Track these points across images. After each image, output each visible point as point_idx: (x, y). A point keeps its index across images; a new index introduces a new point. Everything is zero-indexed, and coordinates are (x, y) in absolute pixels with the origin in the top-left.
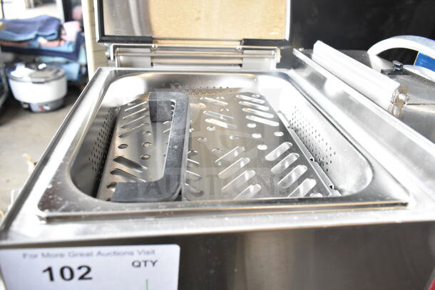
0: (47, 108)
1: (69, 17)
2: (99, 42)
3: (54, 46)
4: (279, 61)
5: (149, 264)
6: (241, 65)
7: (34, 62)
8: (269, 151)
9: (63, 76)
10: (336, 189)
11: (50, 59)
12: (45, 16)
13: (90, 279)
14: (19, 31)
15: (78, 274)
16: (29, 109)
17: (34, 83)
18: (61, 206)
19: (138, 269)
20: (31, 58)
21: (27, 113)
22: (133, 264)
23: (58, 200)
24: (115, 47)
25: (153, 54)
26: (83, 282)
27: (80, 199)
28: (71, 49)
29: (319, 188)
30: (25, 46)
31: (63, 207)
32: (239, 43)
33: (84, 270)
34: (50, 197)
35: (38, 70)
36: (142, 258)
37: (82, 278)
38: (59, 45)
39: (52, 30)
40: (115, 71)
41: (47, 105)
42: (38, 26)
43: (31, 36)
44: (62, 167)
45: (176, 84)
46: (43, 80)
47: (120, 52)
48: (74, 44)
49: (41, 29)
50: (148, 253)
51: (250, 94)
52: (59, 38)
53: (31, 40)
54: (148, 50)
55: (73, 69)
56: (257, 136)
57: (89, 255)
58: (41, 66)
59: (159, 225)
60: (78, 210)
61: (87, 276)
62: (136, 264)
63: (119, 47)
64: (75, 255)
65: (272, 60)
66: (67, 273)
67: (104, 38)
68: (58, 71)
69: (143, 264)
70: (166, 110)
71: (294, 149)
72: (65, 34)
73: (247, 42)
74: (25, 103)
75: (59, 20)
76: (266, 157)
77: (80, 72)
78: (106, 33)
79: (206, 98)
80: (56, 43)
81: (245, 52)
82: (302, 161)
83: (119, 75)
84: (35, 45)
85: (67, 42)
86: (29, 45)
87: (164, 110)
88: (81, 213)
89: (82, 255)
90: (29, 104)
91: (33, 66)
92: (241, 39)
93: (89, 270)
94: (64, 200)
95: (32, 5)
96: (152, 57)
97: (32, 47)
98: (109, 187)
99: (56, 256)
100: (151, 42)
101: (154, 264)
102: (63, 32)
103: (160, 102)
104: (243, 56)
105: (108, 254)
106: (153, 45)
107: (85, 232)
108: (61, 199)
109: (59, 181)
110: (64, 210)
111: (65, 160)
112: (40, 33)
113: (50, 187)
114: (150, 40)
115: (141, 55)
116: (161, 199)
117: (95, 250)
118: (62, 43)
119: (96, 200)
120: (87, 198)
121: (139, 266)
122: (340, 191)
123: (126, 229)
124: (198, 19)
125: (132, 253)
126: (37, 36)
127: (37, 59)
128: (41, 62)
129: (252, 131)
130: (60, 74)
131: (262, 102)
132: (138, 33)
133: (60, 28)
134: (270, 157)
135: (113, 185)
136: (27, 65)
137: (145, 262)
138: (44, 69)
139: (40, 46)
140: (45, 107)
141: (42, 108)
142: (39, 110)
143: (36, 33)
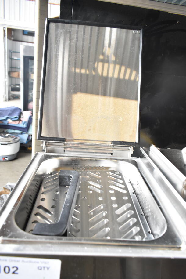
0: (7, 159)
1: (26, 108)
2: (38, 140)
3: (15, 124)
4: (132, 153)
5: (46, 269)
6: (112, 154)
7: (4, 132)
8: (118, 208)
9: (18, 141)
10: (152, 233)
11: (12, 131)
12: (14, 107)
13: (17, 274)
15: (12, 270)
17: (2, 144)
18: (8, 234)
19: (40, 271)
20: (2, 130)
22: (38, 268)
23: (8, 231)
24: (46, 143)
25: (65, 147)
26: (14, 275)
27: (18, 232)
28: (25, 126)
29: (140, 233)
31: (9, 235)
32: (111, 143)
33: (15, 269)
34: (4, 229)
35: (5, 137)
36: (43, 265)
37: (14, 273)
38: (19, 124)
39: (16, 115)
40: (45, 155)
41: (7, 158)
42: (9, 112)
43: (4, 118)
44: (11, 213)
45: (75, 163)
46: (7, 143)
47: (48, 145)
48: (27, 123)
49: (10, 114)
50: (45, 263)
51: (114, 172)
52: (19, 120)
53: (4, 120)
54: (63, 144)
55: (25, 137)
56: (113, 198)
57: (18, 261)
58: (7, 135)
59: (53, 249)
60: (16, 237)
61: (16, 272)
62: (40, 268)
63: (48, 142)
64: (12, 261)
65: (129, 152)
66: (7, 270)
67: (41, 138)
68: (16, 138)
69: (43, 269)
70: (67, 180)
71: (132, 208)
72: (23, 118)
73: (115, 143)
75: (21, 109)
76: (116, 211)
77: (28, 139)
78: (42, 135)
79: (90, 173)
80: (17, 122)
81: (114, 147)
82: (134, 216)
83: (46, 157)
84: (6, 123)
85: (23, 122)
86: (2, 123)
87: (66, 180)
88: (17, 239)
89: (15, 261)
91: (3, 135)
92: (112, 141)
93: (17, 269)
94: (10, 232)
95: (7, 100)
96: (64, 148)
97: (4, 124)
98: (32, 223)
99: (3, 260)
100: (64, 141)
101: (48, 269)
102: (22, 116)
103: (65, 176)
104: (113, 149)
105: (27, 262)
106: (65, 142)
107: (18, 250)
108: (9, 231)
109: (9, 221)
110: (10, 237)
111: (13, 209)
112: (9, 117)
113: (5, 223)
114: (64, 140)
115: (58, 147)
116: (56, 234)
117: (21, 259)
118: (21, 122)
119: (25, 233)
120: (21, 231)
121: (41, 269)
122: (154, 235)
123: (37, 249)
124: (90, 130)
125: (38, 262)
126: (8, 118)
127: (5, 131)
128: (7, 133)
129: (111, 195)
130: (17, 140)
131: (120, 177)
132: (60, 136)
133: (21, 114)
134: (118, 212)
135: (35, 222)
137: (44, 268)
138: (8, 136)
139: (8, 123)
140: (6, 158)
141: (4, 159)
142: (2, 160)
143: (7, 116)
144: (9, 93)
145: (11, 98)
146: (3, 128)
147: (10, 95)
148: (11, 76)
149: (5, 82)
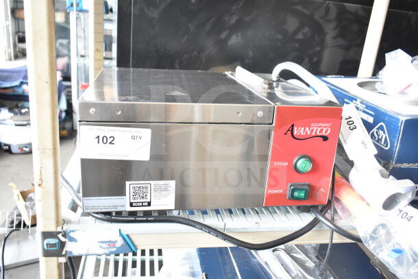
0: (27, 150)
5: (138, 138)
7: (17, 106)
13: (113, 144)
14: (5, 79)
15: (109, 140)
16: (9, 151)
17: (16, 125)
20: (15, 103)
21: (7, 154)
26: (110, 145)
30: (9, 92)
33: (112, 139)
35: (21, 114)
36: (136, 134)
37: (110, 143)
41: (26, 147)
42: (23, 74)
43: (17, 83)
46: (24, 123)
49: (25, 77)
53: (16, 86)
58: (23, 111)
74: (6, 145)
77: (60, 117)
84: (19, 91)
86: (14, 91)
90: (9, 146)
91: (16, 110)
93: (114, 139)
95: (13, 58)
97: (16, 93)
101: (140, 138)
112: (24, 81)
117: (117, 129)
121: (134, 138)
125: (132, 132)
126: (22, 83)
127: (19, 105)
128: (23, 107)
136: (11, 110)
138: (25, 113)
139: (23, 92)
140: (25, 149)
141: (22, 150)
142: (19, 151)
143: (21, 80)
144: (15, 46)
145: (19, 54)
146: (16, 100)
147: (17, 49)
148: (17, 16)
149: (8, 26)
